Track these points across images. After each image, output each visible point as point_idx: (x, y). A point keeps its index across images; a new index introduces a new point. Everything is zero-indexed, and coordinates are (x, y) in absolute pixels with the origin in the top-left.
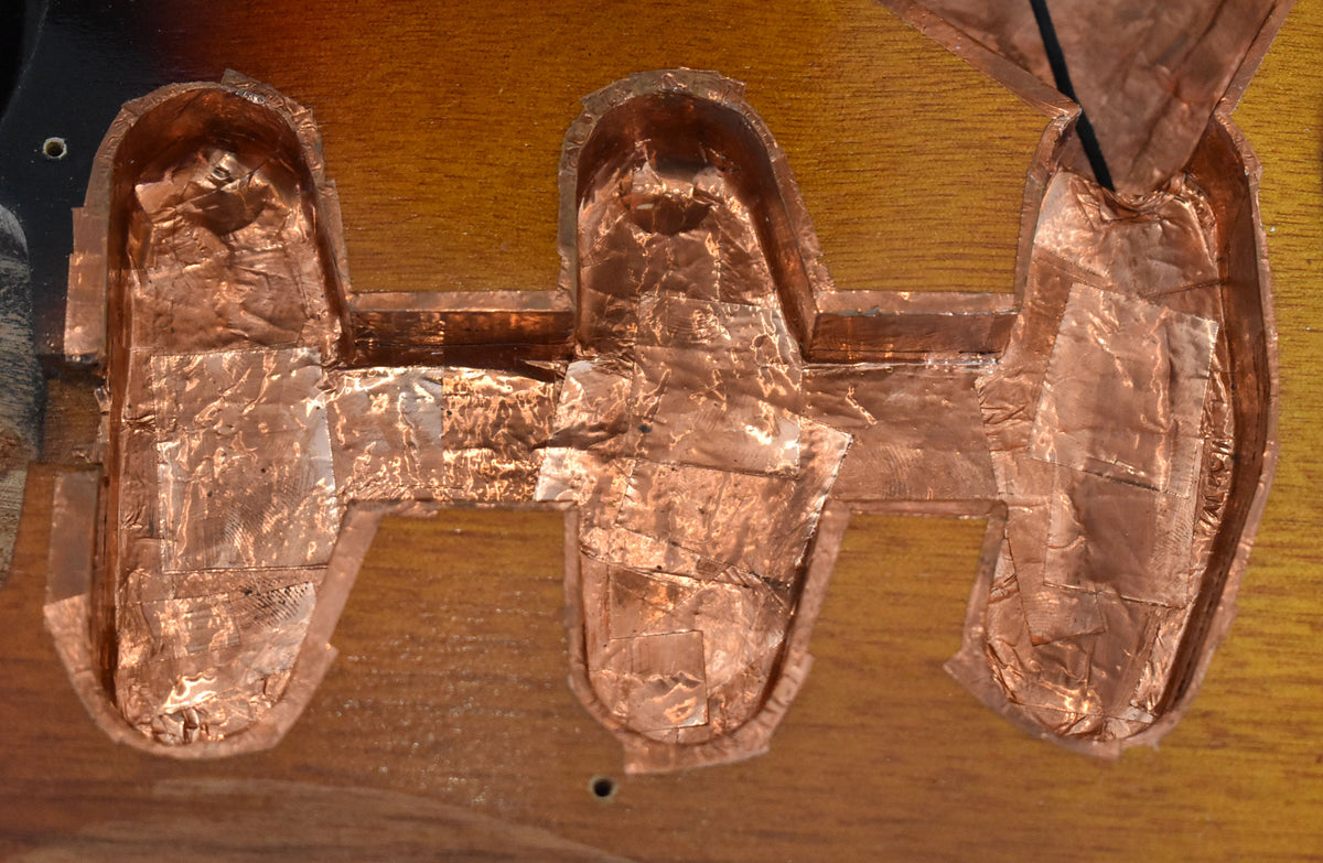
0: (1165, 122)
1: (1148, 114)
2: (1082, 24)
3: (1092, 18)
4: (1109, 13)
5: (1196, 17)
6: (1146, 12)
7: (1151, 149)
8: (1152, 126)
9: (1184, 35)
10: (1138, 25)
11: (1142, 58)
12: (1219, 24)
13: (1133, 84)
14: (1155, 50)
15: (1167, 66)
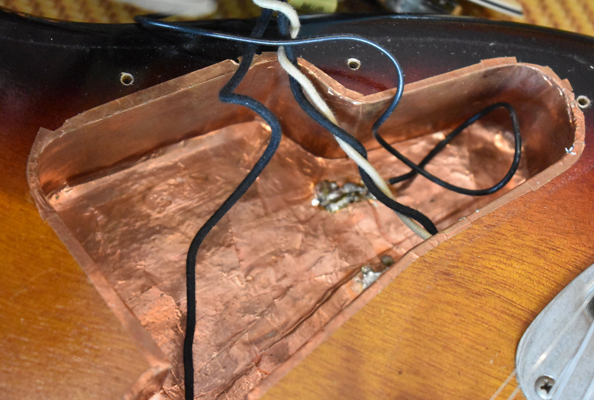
0: (244, 378)
1: (237, 371)
2: (221, 306)
3: (227, 305)
4: (238, 305)
5: (286, 323)
6: (260, 310)
7: (230, 392)
8: (236, 378)
9: (275, 332)
10: (252, 317)
11: (246, 337)
12: (297, 331)
13: (235, 350)
14: (255, 335)
15: (258, 347)
